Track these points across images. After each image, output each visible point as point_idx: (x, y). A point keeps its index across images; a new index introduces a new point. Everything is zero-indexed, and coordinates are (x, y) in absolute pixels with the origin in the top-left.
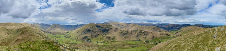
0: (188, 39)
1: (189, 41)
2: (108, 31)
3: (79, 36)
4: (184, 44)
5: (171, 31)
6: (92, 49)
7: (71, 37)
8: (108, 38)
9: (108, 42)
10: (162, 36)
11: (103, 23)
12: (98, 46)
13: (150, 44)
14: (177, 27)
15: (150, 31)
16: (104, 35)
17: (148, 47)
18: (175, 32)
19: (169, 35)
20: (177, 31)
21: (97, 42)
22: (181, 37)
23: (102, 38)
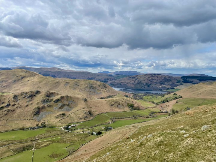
0: (205, 127)
1: (210, 135)
4: (190, 141)
5: (145, 97)
10: (117, 110)
13: (78, 135)
14: (162, 83)
15: (79, 96)
17: (73, 143)
18: (156, 101)
19: (138, 109)
20: (163, 96)
22: (178, 117)
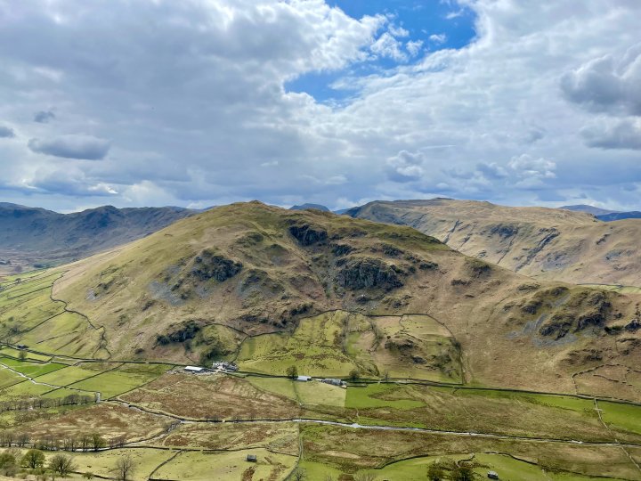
2: (399, 285)
3: (122, 321)
6: (240, 434)
7: (24, 340)
8: (391, 347)
9: (386, 381)
11: (354, 212)
12: (296, 409)
16: (361, 321)
21: (293, 377)
23: (339, 339)
